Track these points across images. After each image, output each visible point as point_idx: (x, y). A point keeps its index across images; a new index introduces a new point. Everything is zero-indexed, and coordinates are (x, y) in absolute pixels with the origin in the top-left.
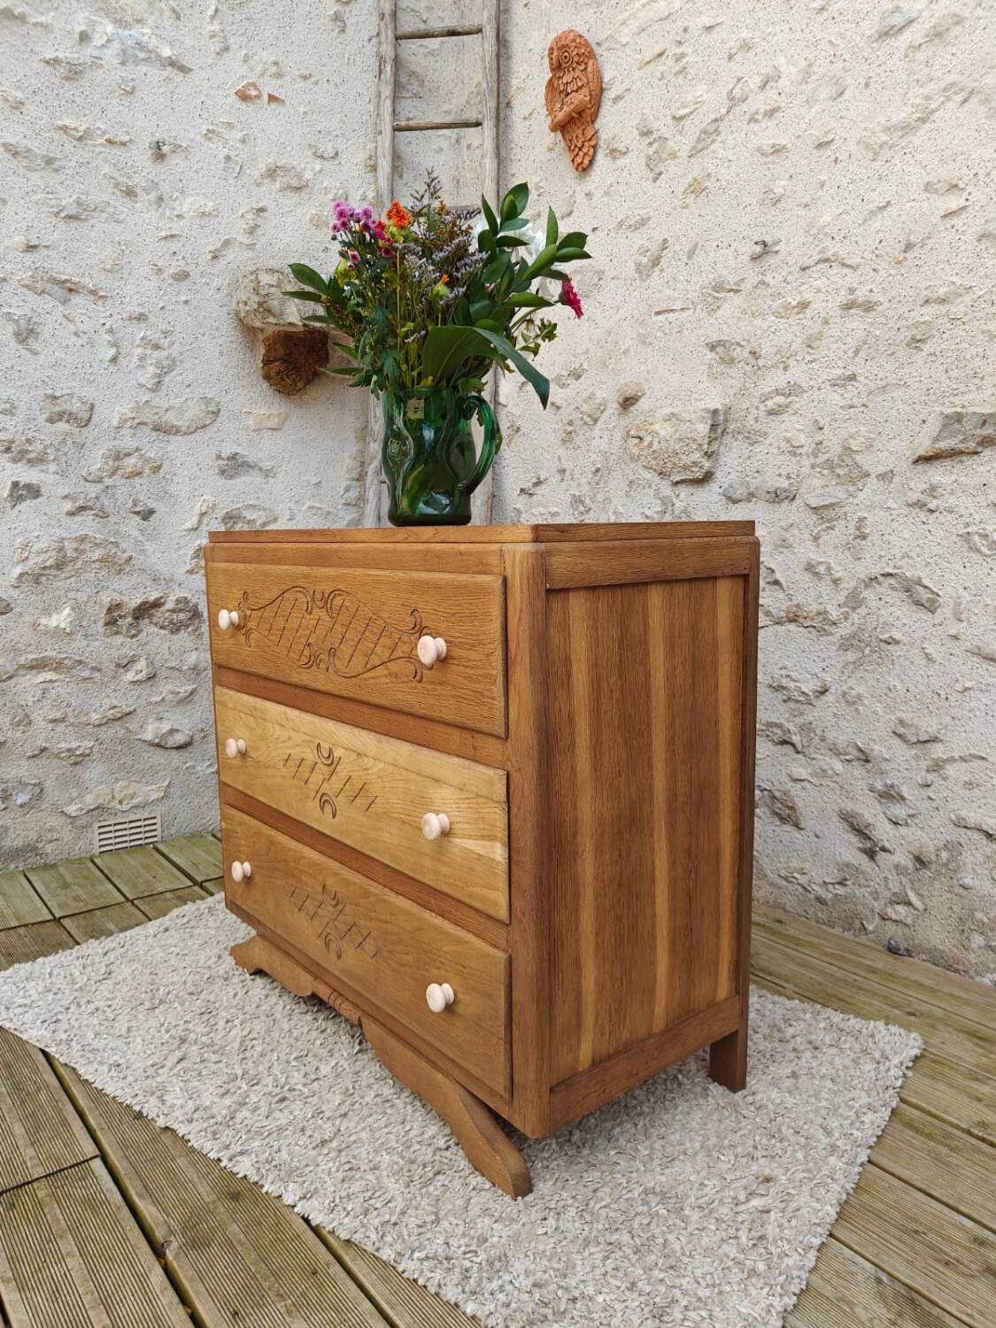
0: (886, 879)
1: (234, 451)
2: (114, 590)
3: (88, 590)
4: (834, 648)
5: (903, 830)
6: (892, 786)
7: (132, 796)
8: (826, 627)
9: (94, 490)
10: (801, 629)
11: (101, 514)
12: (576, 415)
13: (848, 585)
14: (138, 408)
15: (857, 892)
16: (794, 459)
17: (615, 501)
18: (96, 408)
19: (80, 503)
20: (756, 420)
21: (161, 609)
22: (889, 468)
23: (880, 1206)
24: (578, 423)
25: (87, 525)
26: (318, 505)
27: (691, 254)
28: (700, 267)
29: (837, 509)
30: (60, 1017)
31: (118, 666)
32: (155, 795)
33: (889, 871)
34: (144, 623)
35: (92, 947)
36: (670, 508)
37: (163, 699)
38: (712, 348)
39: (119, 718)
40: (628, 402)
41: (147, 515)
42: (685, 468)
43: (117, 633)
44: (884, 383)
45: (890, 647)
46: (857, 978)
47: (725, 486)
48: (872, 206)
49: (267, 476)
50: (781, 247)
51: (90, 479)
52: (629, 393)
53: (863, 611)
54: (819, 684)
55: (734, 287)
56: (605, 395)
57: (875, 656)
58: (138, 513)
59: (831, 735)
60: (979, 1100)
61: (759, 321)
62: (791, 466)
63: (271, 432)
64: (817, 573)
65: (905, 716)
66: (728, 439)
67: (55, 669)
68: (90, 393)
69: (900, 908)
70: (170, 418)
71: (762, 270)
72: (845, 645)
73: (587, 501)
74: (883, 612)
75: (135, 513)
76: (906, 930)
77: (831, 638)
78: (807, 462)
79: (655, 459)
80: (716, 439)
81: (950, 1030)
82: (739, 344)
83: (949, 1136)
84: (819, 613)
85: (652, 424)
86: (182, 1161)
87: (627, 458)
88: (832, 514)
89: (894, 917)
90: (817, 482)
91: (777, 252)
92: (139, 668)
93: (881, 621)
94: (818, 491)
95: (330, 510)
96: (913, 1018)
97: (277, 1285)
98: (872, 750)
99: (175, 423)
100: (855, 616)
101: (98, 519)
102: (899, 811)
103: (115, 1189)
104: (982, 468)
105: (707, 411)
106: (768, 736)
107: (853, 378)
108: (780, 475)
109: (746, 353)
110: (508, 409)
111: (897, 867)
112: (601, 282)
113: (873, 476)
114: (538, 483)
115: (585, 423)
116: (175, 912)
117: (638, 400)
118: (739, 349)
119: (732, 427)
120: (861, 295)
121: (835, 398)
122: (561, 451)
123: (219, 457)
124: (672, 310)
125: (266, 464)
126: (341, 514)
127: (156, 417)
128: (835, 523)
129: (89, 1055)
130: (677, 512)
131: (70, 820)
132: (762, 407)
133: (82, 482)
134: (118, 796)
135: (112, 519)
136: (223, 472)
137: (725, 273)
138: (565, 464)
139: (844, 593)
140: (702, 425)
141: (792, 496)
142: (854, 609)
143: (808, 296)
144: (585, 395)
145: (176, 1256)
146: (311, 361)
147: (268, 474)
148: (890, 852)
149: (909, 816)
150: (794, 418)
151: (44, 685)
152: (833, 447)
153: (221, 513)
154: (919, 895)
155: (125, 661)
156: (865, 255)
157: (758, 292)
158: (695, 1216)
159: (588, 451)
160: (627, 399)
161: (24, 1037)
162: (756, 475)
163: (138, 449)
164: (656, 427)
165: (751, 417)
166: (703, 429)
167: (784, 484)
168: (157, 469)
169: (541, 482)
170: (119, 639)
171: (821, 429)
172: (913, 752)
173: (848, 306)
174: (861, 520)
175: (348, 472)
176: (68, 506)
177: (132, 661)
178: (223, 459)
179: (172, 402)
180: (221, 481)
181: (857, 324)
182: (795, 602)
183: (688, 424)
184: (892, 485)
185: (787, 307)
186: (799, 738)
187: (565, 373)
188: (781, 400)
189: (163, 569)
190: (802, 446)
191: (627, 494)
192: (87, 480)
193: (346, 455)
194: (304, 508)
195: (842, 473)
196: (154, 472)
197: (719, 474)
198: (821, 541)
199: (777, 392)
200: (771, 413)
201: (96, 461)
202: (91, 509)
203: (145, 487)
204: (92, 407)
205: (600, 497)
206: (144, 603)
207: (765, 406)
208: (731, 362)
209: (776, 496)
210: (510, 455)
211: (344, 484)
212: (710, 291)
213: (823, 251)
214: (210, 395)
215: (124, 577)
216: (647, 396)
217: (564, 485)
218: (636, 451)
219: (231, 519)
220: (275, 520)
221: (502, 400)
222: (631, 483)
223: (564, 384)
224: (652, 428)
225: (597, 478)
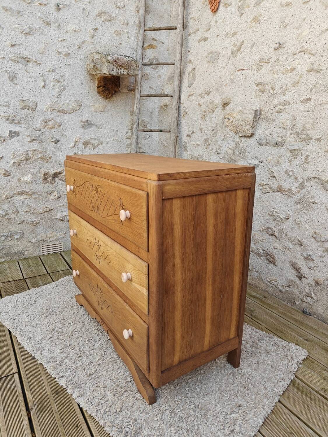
0: (304, 287)
1: (87, 119)
2: (46, 168)
3: (37, 168)
4: (293, 203)
5: (312, 271)
6: (310, 255)
7: (53, 237)
8: (291, 195)
9: (38, 133)
10: (281, 195)
11: (41, 142)
12: (207, 109)
13: (300, 180)
14: (53, 104)
15: (294, 290)
16: (284, 131)
17: (219, 142)
18: (38, 104)
19: (33, 138)
20: (271, 114)
21: (62, 175)
22: (320, 137)
23: (279, 421)
24: (207, 112)
25: (35, 145)
26: (117, 139)
27: (252, 46)
28: (255, 52)
29: (299, 151)
30: (16, 317)
31: (47, 194)
32: (61, 236)
33: (306, 285)
34: (56, 179)
35: (32, 291)
36: (238, 146)
37: (63, 205)
38: (257, 85)
39: (48, 211)
40: (225, 105)
41: (57, 142)
42: (244, 131)
43: (47, 183)
44: (321, 102)
45: (313, 205)
46: (289, 323)
47: (258, 139)
48: (323, 29)
49: (99, 128)
50: (286, 45)
51: (36, 130)
52: (226, 101)
53: (305, 190)
54: (287, 216)
55: (267, 61)
56: (217, 102)
57: (308, 208)
59: (289, 234)
60: (325, 379)
61: (275, 76)
62: (283, 133)
63: (100, 112)
64: (289, 175)
65: (318, 231)
66: (260, 121)
67: (26, 195)
68: (36, 99)
69: (309, 298)
70: (65, 107)
71: (278, 55)
72: (297, 202)
73: (209, 141)
74: (312, 192)
75: (52, 141)
76: (310, 306)
77: (292, 199)
78: (289, 132)
79: (234, 127)
80: (256, 121)
81: (320, 348)
82: (267, 84)
83: (310, 393)
84: (288, 190)
86: (43, 377)
87: (224, 126)
88: (297, 153)
89: (306, 301)
90: (292, 140)
91: (284, 47)
92: (55, 194)
93: (311, 195)
94: (292, 144)
95: (121, 140)
96: (306, 342)
97: (64, 430)
98: (303, 241)
99: (66, 109)
100: (301, 192)
101: (39, 144)
102: (311, 264)
103: (20, 386)
105: (253, 110)
106: (267, 232)
107: (309, 100)
108: (278, 136)
109: (269, 88)
110: (184, 105)
111: (309, 284)
112: (219, 57)
113: (313, 139)
114: (193, 133)
115: (210, 112)
116: (62, 279)
117: (229, 105)
118: (267, 86)
119: (262, 116)
120: (316, 66)
121: (302, 107)
122: (201, 122)
124: (244, 70)
125: (98, 124)
126: (125, 141)
127: (59, 107)
128: (298, 156)
129: (22, 333)
130: (240, 147)
131: (32, 244)
133: (34, 131)
134: (49, 236)
135: (44, 144)
136: (83, 127)
137: (264, 55)
138: (202, 127)
139: (299, 183)
140: (251, 116)
141: (282, 145)
142: (302, 189)
143: (295, 66)
144: (211, 101)
145: (34, 415)
146: (114, 86)
147: (99, 127)
148: (307, 278)
149: (315, 267)
150: (285, 114)
151: (23, 200)
152: (300, 127)
153: (82, 141)
154: (315, 294)
155: (50, 192)
156: (318, 50)
157: (276, 63)
158: (211, 418)
159: (210, 122)
160: (225, 104)
161: (4, 324)
162: (270, 136)
163: (53, 119)
164: (235, 115)
165: (270, 113)
166: (251, 117)
167: (280, 140)
169: (194, 133)
170: (48, 185)
171: (295, 119)
172: (319, 244)
173: (310, 71)
174: (307, 156)
175: (127, 126)
176: (29, 139)
177: (52, 192)
178: (83, 122)
179: (65, 102)
180: (83, 130)
181: (313, 78)
182: (280, 185)
183: (246, 115)
184: (321, 143)
185: (286, 70)
186: (278, 234)
187: (204, 93)
188: (281, 107)
190: (287, 126)
191: (223, 140)
192: (35, 130)
193: (127, 121)
194: (112, 140)
195: (302, 137)
196: (59, 127)
197: (257, 135)
198: (292, 163)
199: (280, 104)
200: (277, 112)
201: (38, 123)
202: (37, 140)
203: (56, 133)
204: (36, 104)
205: (214, 140)
206: (56, 173)
207: (275, 109)
208: (264, 91)
209: (277, 144)
210: (183, 122)
211: (126, 131)
212: (258, 62)
213: (302, 47)
214: (78, 99)
215: (49, 164)
216: (232, 103)
217: (202, 134)
218: (227, 124)
219: (86, 144)
220: (102, 144)
221: (182, 101)
222: (225, 136)
223: (203, 97)
224: (233, 115)
225: (213, 133)
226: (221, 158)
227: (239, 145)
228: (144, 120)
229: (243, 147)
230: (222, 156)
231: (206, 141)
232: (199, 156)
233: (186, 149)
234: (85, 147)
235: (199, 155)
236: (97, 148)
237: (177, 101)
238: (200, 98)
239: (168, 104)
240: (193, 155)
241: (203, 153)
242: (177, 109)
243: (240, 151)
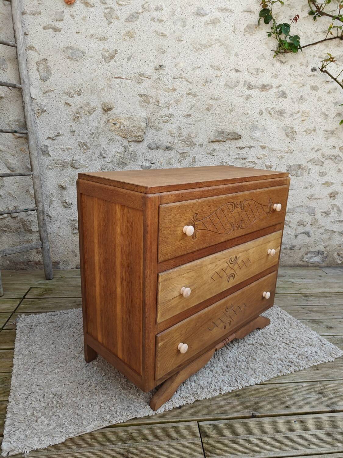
12: (81, 110)
17: (103, 146)
20: (159, 123)
22: (201, 143)
24: (82, 114)
27: (129, 59)
28: (133, 65)
29: (187, 154)
36: (127, 150)
38: (141, 96)
40: (107, 109)
42: (135, 136)
44: (200, 119)
47: (148, 144)
48: (196, 66)
50: (166, 69)
55: (148, 77)
56: (95, 105)
61: (159, 91)
62: (171, 139)
66: (148, 128)
71: (159, 74)
73: (88, 145)
78: (176, 139)
79: (122, 132)
82: (152, 97)
85: (120, 119)
87: (107, 130)
88: (185, 155)
90: (180, 145)
94: (181, 148)
104: (225, 146)
105: (145, 118)
107: (190, 115)
109: (154, 101)
110: (37, 101)
113: (197, 145)
114: (59, 135)
115: (86, 114)
117: (112, 109)
118: (151, 99)
119: (150, 124)
120: (193, 91)
121: (185, 120)
122: (72, 124)
124: (122, 78)
128: (186, 158)
130: (130, 151)
132: (161, 119)
137: (144, 71)
138: (74, 129)
140: (143, 123)
141: (172, 149)
143: (176, 88)
144: (85, 103)
150: (171, 125)
152: (185, 136)
156: (193, 80)
157: (158, 81)
159: (87, 125)
162: (159, 141)
164: (122, 121)
165: (157, 122)
167: (170, 145)
171: (181, 129)
173: (189, 94)
174: (194, 157)
181: (191, 100)
183: (137, 122)
184: (203, 148)
185: (169, 89)
187: (72, 92)
188: (167, 118)
190: (174, 134)
191: (108, 144)
195: (188, 143)
197: (145, 140)
198: (181, 163)
199: (166, 116)
200: (164, 122)
205: (94, 144)
207: (162, 119)
208: (149, 103)
209: (167, 149)
210: (39, 121)
212: (138, 75)
213: (181, 75)
216: (115, 108)
217: (75, 137)
218: (113, 128)
222: (110, 140)
223: (72, 96)
224: (120, 121)
225: (93, 136)
226: (108, 162)
227: (129, 149)
229: (133, 151)
230: (109, 160)
231: (82, 144)
233: (47, 154)
238: (67, 97)
239: (4, 95)
240: (60, 160)
241: (80, 157)
243: (130, 155)
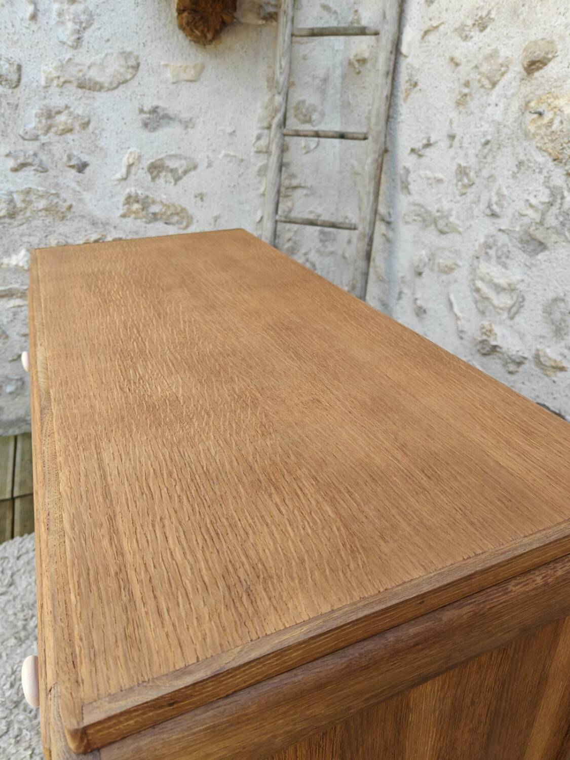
1: (155, 104)
2: (60, 234)
3: (39, 234)
9: (31, 147)
11: (40, 169)
12: (474, 76)
14: (62, 67)
17: (500, 180)
18: (24, 70)
19: (21, 160)
24: (475, 85)
25: (28, 179)
26: (232, 153)
36: (559, 201)
40: (534, 66)
41: (82, 167)
49: (186, 127)
51: (27, 137)
52: (539, 54)
56: (509, 54)
58: (72, 167)
63: (189, 84)
67: (21, 297)
68: (17, 55)
70: (93, 74)
73: (472, 174)
75: (70, 166)
79: (552, 141)
85: (556, 98)
87: (520, 134)
95: (244, 157)
99: (98, 79)
101: (39, 174)
110: (409, 60)
114: (428, 145)
115: (483, 86)
117: (545, 64)
122: (454, 115)
123: (141, 111)
125: (185, 116)
126: (253, 160)
127: (81, 74)
130: (566, 207)
133: (21, 140)
135: (51, 173)
136: (146, 125)
138: (456, 129)
144: (488, 50)
146: (218, 10)
147: (188, 124)
151: (13, 309)
153: (146, 163)
159: (481, 119)
160: (533, 63)
163: (67, 107)
164: (561, 102)
168: (85, 125)
169: (431, 145)
175: (260, 121)
176: (11, 163)
178: (145, 113)
179: (93, 58)
180: (145, 134)
187: (470, 22)
189: (99, 214)
191: (514, 176)
192: (24, 139)
193: (259, 104)
194: (221, 156)
196: (84, 128)
201: (31, 120)
202: (31, 164)
203: (77, 143)
204: (19, 68)
205: (485, 173)
210: (405, 111)
211: (256, 132)
214: (128, 49)
215: (68, 223)
216: (558, 59)
217: (452, 152)
218: (532, 128)
219: (156, 169)
220: (195, 167)
221: (404, 49)
222: (520, 164)
223: (466, 36)
224: (556, 102)
225: (486, 151)
226: (500, 230)
227: (563, 198)
228: (304, 102)
230: (504, 223)
231: (462, 172)
232: (439, 214)
233: (406, 187)
234: (153, 179)
235: (438, 211)
236: (185, 179)
237: (389, 47)
238: (456, 39)
239: (366, 55)
240: (422, 206)
241: (451, 205)
242: (388, 73)
243: (561, 219)
